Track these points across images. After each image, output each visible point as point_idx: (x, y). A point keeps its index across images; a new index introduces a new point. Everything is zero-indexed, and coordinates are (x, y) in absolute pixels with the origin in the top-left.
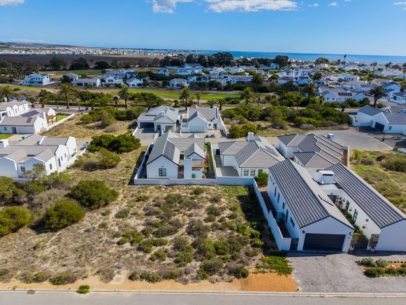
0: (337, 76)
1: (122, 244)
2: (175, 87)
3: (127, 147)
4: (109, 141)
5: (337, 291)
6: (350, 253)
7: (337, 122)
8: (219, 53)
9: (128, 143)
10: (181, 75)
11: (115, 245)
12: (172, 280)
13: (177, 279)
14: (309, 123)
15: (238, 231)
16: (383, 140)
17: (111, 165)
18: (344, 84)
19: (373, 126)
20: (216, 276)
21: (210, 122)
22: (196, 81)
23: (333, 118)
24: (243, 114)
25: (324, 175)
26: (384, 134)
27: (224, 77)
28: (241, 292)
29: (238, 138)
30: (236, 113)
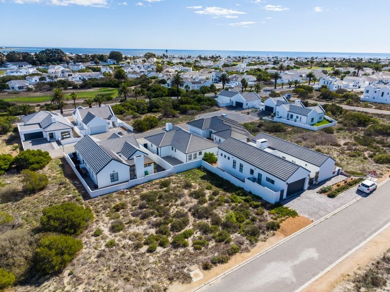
0: (173, 68)
1: (154, 251)
2: (17, 90)
3: (38, 163)
4: (9, 161)
5: (330, 212)
6: (309, 189)
7: (209, 105)
8: (48, 50)
9: (37, 158)
10: (13, 76)
11: (148, 254)
12: (237, 254)
13: (240, 251)
14: (192, 109)
15: (233, 202)
16: (248, 114)
17: (41, 186)
18: (184, 74)
19: (234, 105)
20: (262, 236)
21: (108, 121)
22: (38, 81)
23: (205, 103)
24: (132, 109)
25: (262, 142)
26: (244, 109)
27: (69, 75)
28: (286, 238)
29: (145, 131)
30: (125, 109)
